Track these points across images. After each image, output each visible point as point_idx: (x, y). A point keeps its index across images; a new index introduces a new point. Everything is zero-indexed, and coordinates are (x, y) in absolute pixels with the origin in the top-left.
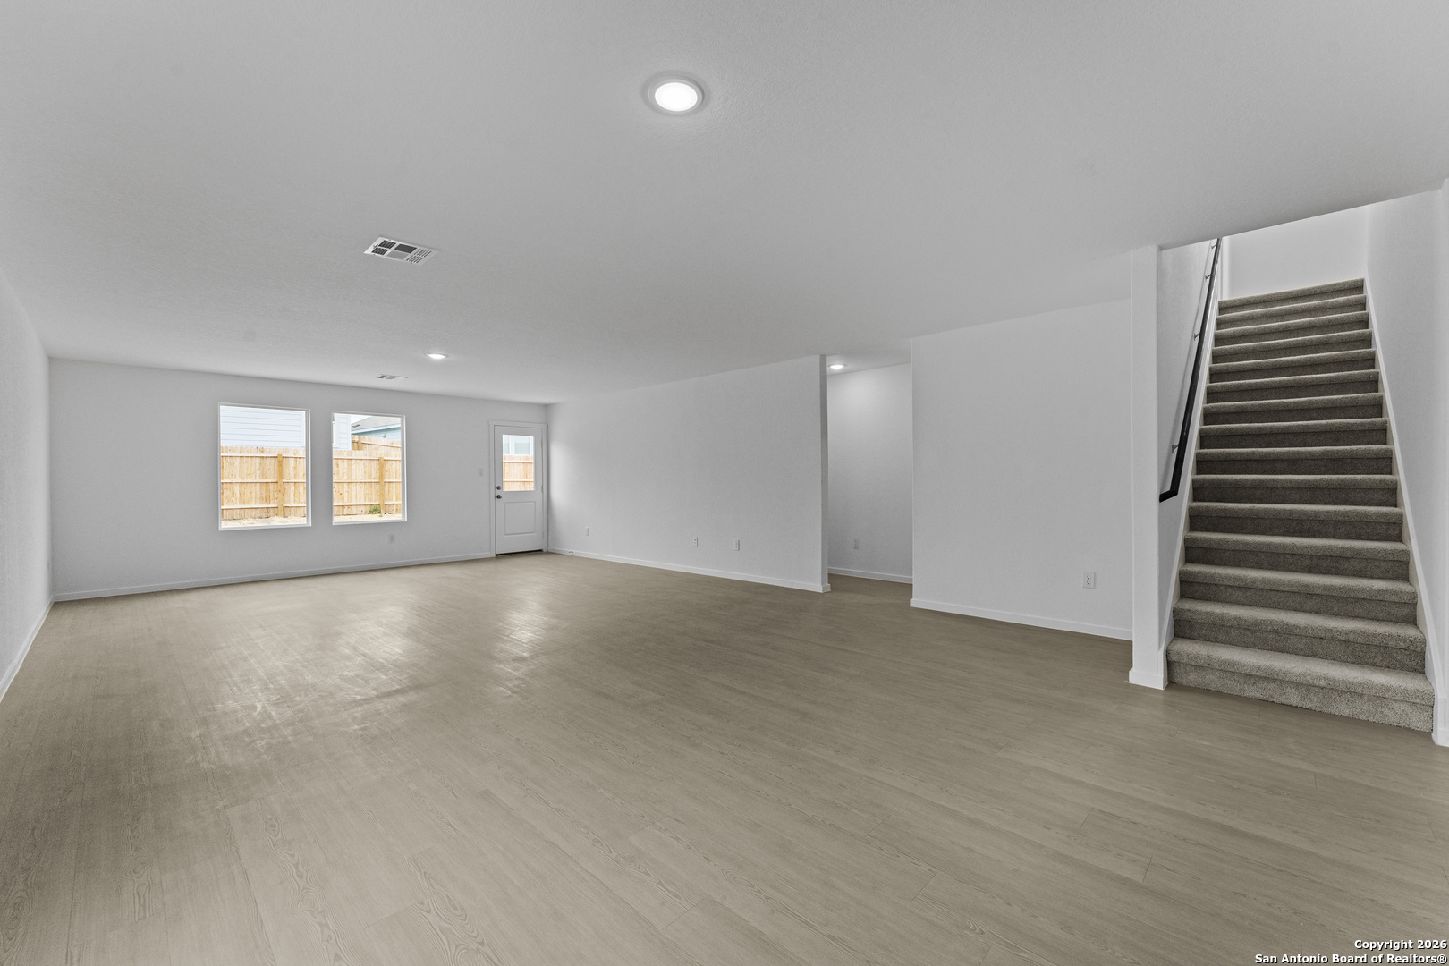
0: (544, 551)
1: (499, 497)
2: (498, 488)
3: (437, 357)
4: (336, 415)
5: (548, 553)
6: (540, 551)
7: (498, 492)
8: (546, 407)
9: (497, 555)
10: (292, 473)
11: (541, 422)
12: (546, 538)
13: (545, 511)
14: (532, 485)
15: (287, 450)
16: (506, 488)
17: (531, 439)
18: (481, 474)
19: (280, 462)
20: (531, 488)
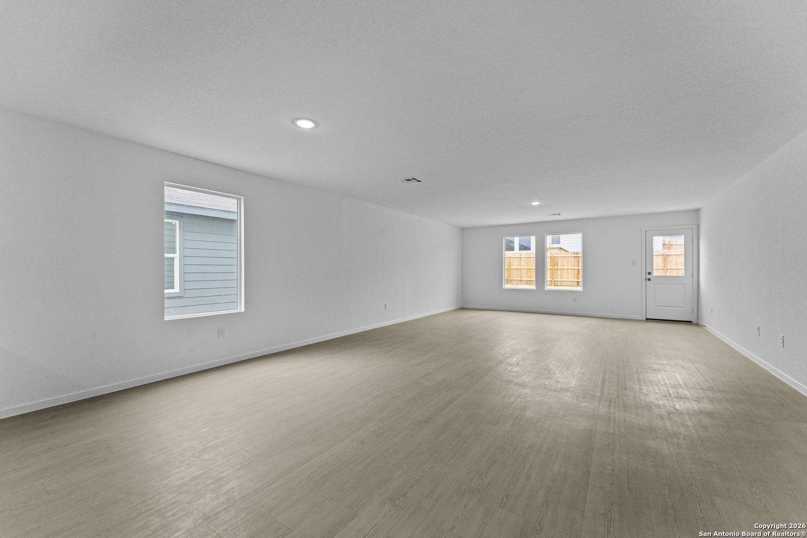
0: (694, 322)
1: (649, 280)
2: (649, 273)
3: (535, 203)
4: (546, 237)
5: (697, 325)
7: (648, 276)
8: (697, 211)
9: (647, 319)
11: (692, 224)
12: (695, 314)
13: (695, 292)
16: (655, 273)
17: (682, 238)
20: (681, 273)
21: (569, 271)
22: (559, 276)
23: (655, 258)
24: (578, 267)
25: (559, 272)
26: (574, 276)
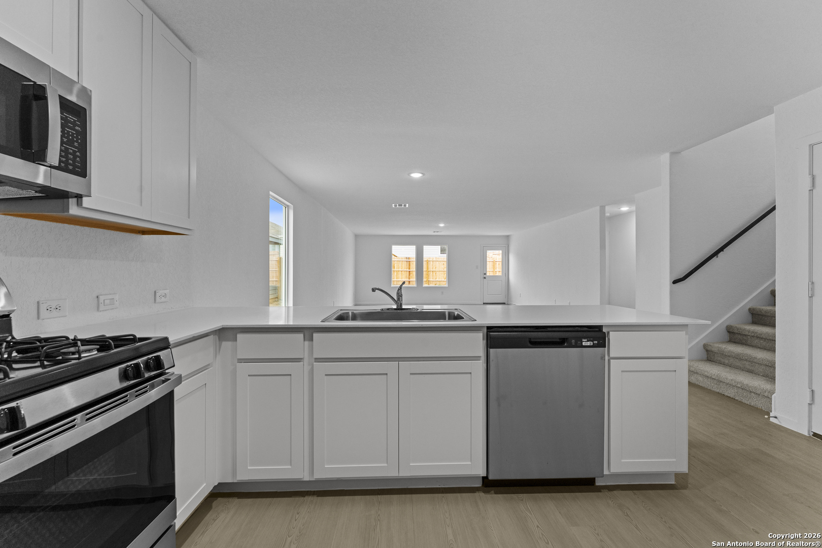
0: (506, 303)
1: (485, 278)
2: (485, 274)
3: (442, 225)
4: (424, 246)
5: (508, 304)
6: (504, 303)
7: (484, 276)
8: (508, 237)
9: (484, 303)
10: (431, 267)
11: (505, 244)
12: (507, 297)
13: (507, 285)
14: (501, 273)
15: (430, 258)
16: (488, 274)
17: (501, 251)
18: (477, 267)
19: (427, 263)
20: (500, 274)
21: (403, 272)
22: (395, 277)
23: (488, 263)
24: (409, 269)
25: (395, 273)
26: (406, 277)
